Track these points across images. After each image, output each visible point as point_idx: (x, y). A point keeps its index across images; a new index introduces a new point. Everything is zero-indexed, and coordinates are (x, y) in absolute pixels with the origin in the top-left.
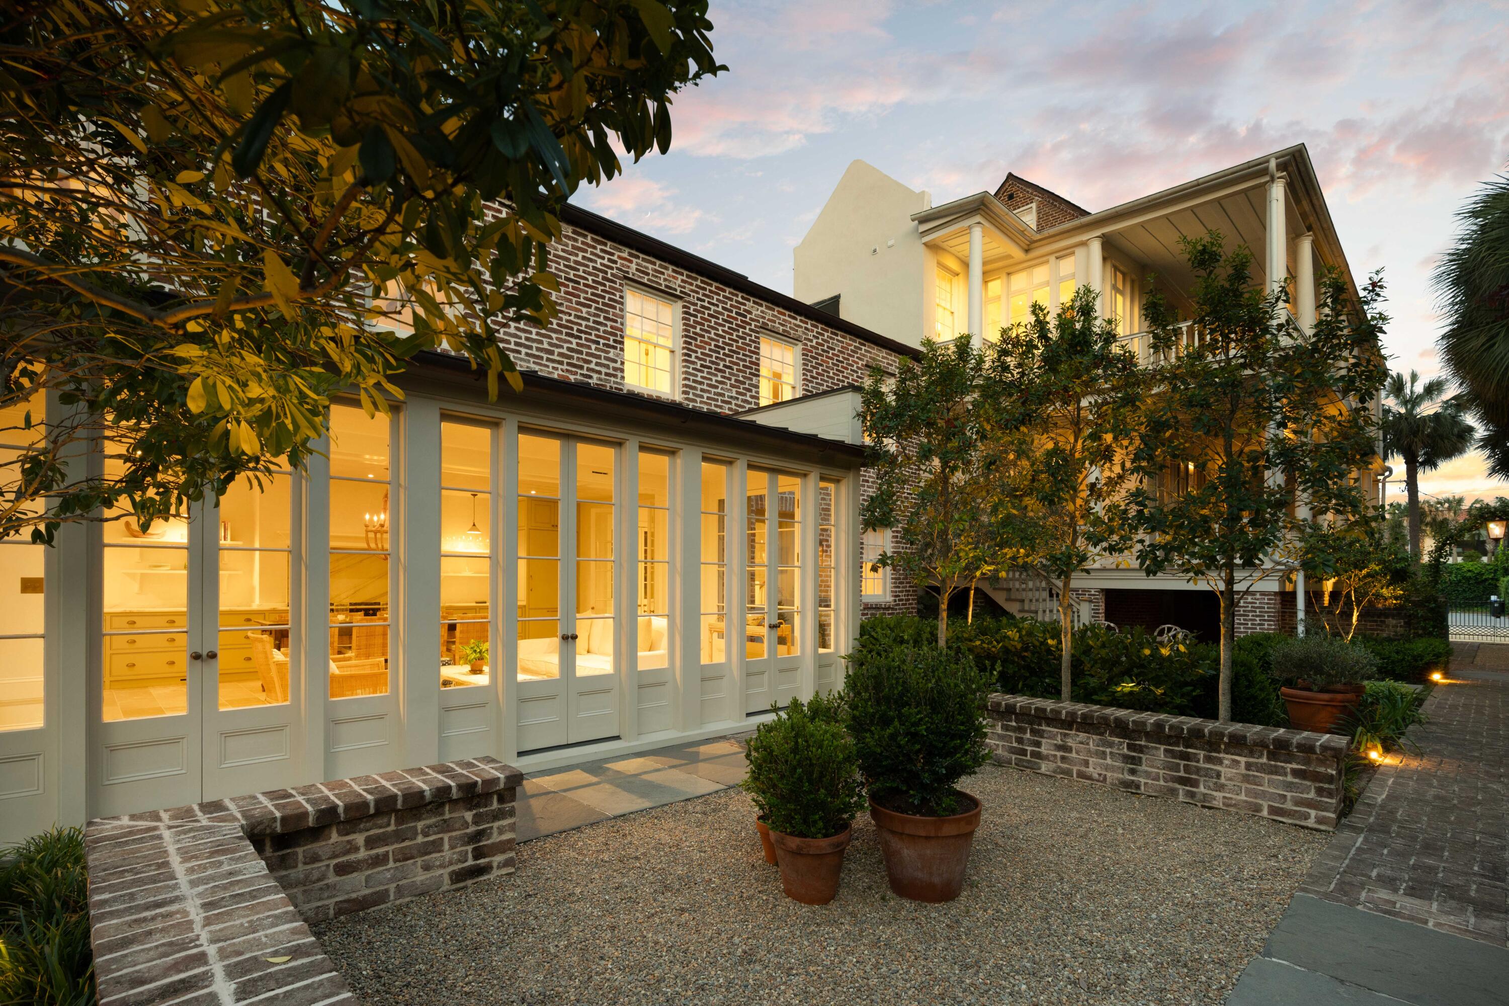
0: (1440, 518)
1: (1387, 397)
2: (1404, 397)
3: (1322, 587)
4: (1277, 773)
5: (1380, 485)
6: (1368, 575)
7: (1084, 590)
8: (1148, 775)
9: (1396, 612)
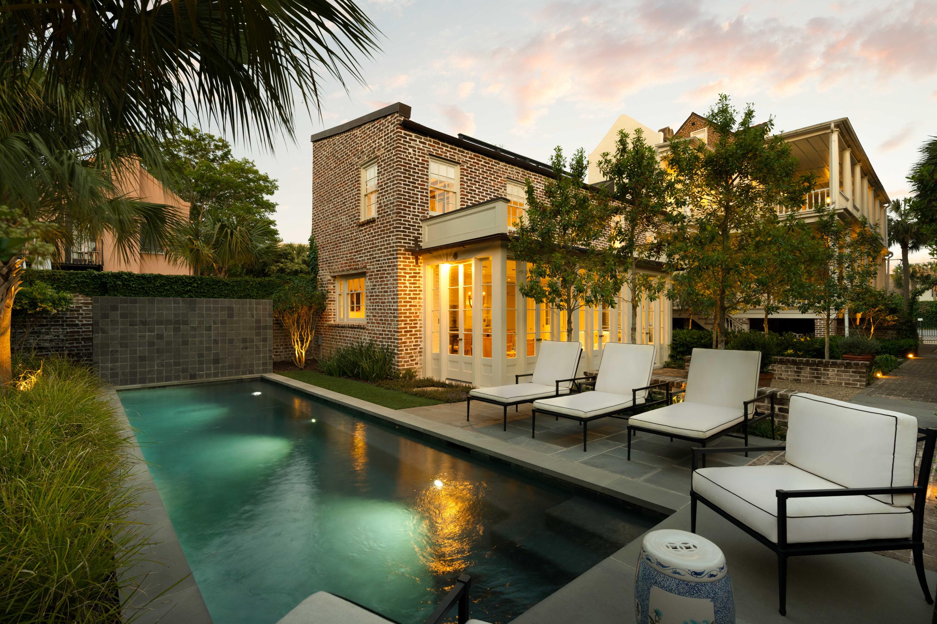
0: (925, 274)
1: (891, 211)
2: (901, 213)
3: (856, 316)
4: (847, 372)
5: (887, 261)
6: (878, 311)
7: (740, 319)
8: (804, 376)
9: (893, 327)
